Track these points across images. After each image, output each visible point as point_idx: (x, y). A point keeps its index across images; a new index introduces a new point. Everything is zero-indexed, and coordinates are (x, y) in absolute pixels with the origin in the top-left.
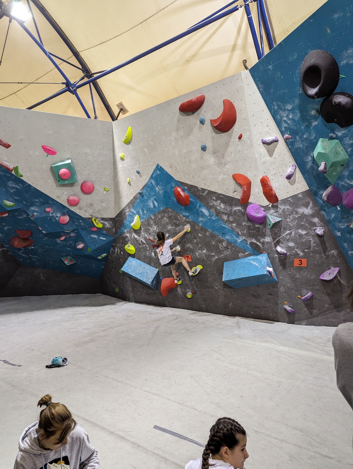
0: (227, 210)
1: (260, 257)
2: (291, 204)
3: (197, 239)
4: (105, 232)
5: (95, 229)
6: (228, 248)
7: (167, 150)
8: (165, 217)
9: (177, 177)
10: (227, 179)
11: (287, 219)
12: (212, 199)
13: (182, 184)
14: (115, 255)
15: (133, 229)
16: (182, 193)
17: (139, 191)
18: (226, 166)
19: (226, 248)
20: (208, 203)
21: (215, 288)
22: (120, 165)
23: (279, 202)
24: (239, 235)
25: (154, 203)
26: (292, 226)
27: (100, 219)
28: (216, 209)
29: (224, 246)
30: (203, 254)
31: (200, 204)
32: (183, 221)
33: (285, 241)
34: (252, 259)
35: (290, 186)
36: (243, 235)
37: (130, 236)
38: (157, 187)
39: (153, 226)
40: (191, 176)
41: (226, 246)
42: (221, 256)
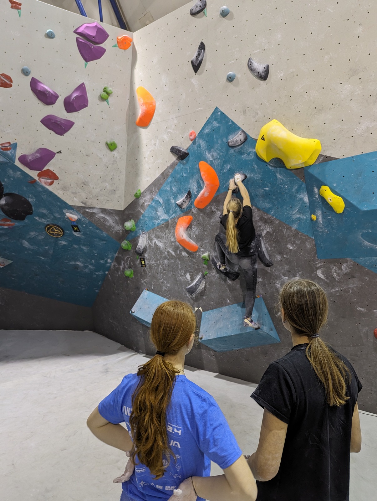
3: (283, 255)
6: (353, 277)
7: (240, 76)
9: (255, 132)
19: (349, 276)
25: (199, 185)
29: (345, 272)
38: (209, 153)
41: (348, 271)
42: (334, 290)
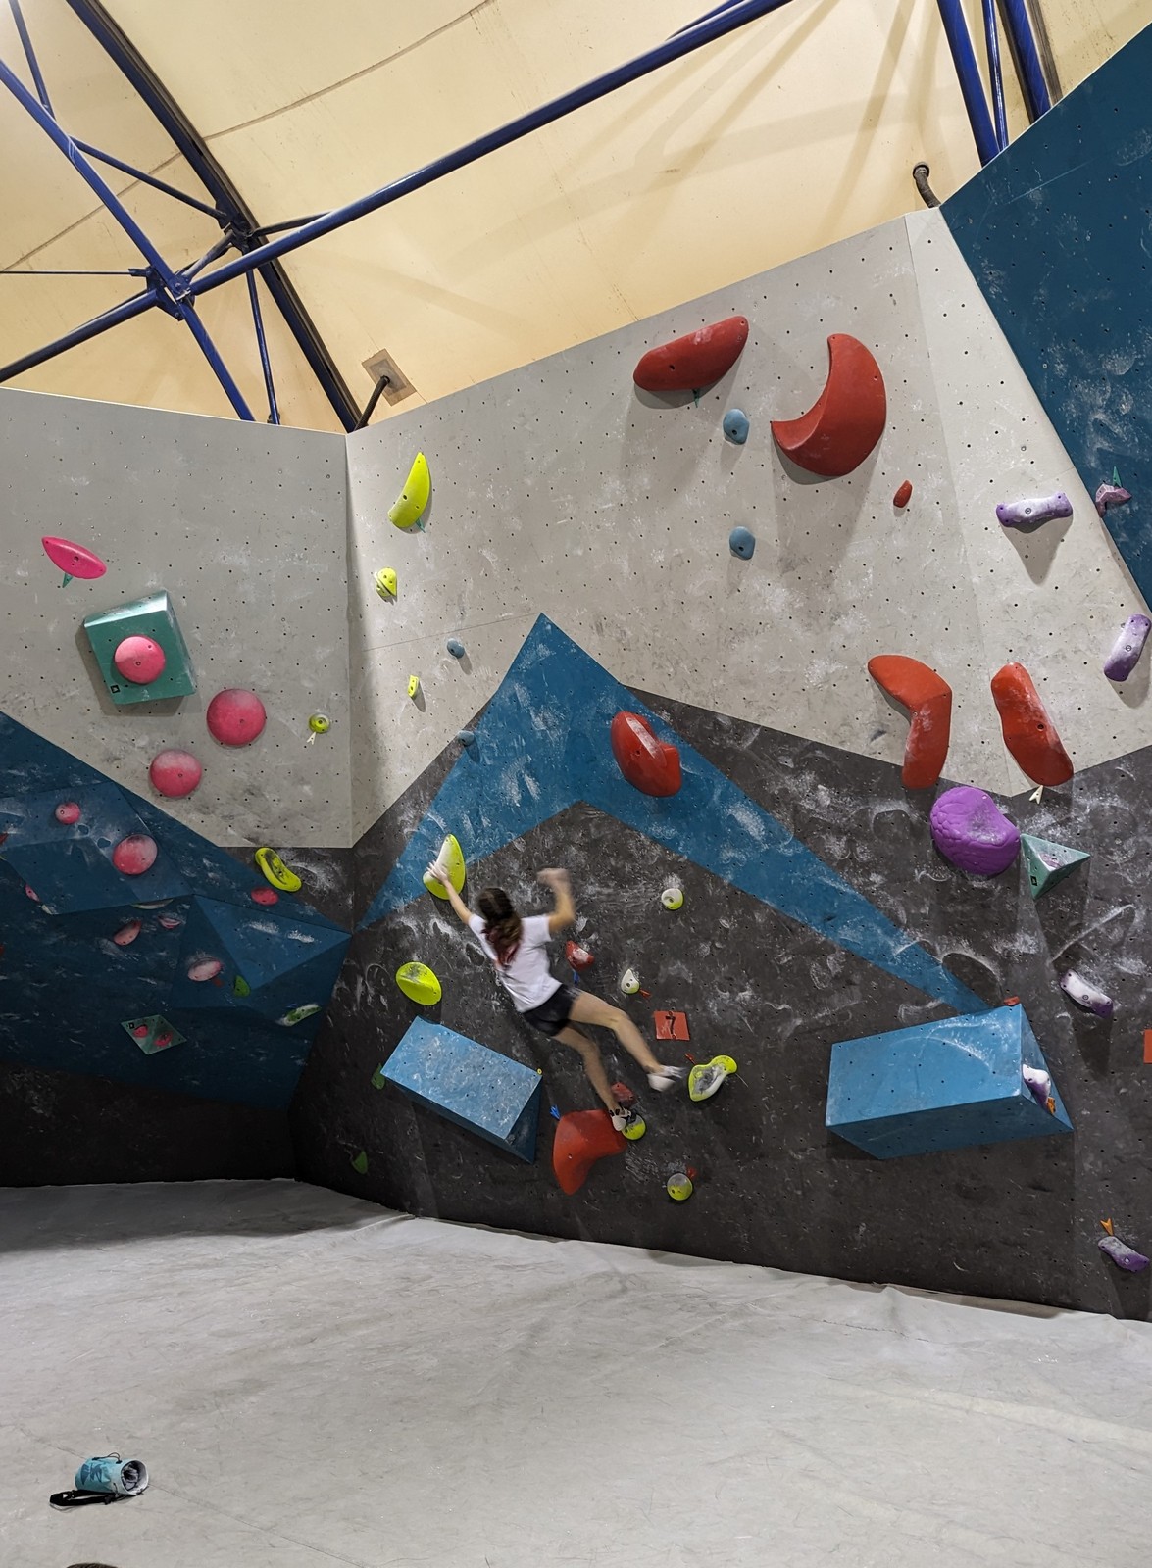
0: (845, 816)
1: (991, 1022)
2: (1127, 789)
3: (713, 942)
4: (309, 909)
5: (266, 898)
6: (850, 983)
7: (580, 552)
8: (573, 843)
9: (625, 671)
10: (847, 677)
11: (1111, 853)
12: (778, 765)
13: (647, 703)
14: (354, 1010)
15: (435, 897)
16: (647, 742)
17: (459, 732)
18: (838, 622)
19: (843, 981)
20: (762, 782)
21: (792, 1158)
22: (378, 620)
23: (1075, 779)
24: (898, 924)
25: (522, 785)
26: (1135, 884)
27: (292, 854)
28: (796, 810)
29: (834, 973)
30: (740, 1008)
31: (728, 788)
32: (651, 863)
33: (1102, 953)
34: (956, 1029)
35: (1123, 708)
36: (915, 923)
37: (418, 926)
38: (537, 716)
39: (521, 884)
40: (684, 666)
41: (839, 969)
42: (820, 1015)
